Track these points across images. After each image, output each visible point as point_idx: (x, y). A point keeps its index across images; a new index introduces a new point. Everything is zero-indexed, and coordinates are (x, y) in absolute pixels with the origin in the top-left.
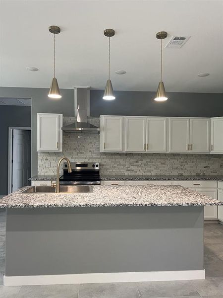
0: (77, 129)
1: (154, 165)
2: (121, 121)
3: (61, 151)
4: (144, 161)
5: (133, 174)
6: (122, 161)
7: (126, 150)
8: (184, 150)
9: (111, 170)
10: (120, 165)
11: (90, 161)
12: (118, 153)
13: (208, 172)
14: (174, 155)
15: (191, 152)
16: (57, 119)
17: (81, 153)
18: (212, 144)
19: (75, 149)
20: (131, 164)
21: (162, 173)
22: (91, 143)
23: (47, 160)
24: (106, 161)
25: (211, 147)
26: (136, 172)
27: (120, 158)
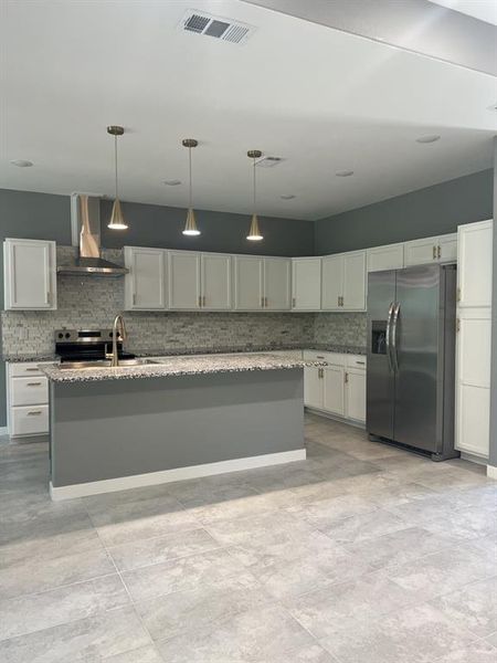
0: (83, 269)
1: (210, 332)
2: (160, 257)
3: (55, 308)
4: (196, 325)
5: (178, 346)
6: (159, 327)
7: (170, 307)
8: (256, 306)
9: (141, 342)
10: (156, 332)
11: (104, 327)
12: (152, 313)
13: (287, 340)
14: (240, 315)
15: (265, 309)
16: (45, 250)
17: (86, 312)
18: (293, 297)
19: (74, 306)
20: (175, 331)
21: (223, 344)
22: (104, 294)
23: (20, 325)
24: (132, 326)
25: (293, 302)
26: (183, 344)
27: (157, 321)
